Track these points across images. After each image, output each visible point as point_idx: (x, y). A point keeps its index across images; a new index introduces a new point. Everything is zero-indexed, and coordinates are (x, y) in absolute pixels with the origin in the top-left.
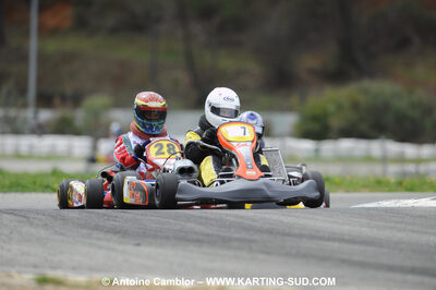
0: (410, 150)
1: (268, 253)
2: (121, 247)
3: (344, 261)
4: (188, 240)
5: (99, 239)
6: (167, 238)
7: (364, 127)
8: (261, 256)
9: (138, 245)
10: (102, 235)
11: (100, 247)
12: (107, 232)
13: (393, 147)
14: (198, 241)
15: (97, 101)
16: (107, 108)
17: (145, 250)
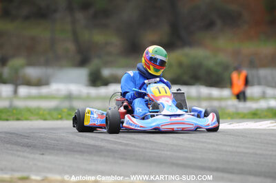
0: (215, 92)
1: (126, 159)
2: (32, 156)
3: (173, 164)
4: (74, 151)
5: (17, 151)
6: (61, 150)
7: (186, 78)
8: (121, 161)
9: (43, 154)
10: (19, 148)
11: (19, 156)
12: (23, 146)
13: (205, 90)
14: (81, 152)
15: (17, 62)
16: (23, 66)
17: (47, 157)
